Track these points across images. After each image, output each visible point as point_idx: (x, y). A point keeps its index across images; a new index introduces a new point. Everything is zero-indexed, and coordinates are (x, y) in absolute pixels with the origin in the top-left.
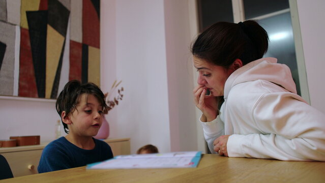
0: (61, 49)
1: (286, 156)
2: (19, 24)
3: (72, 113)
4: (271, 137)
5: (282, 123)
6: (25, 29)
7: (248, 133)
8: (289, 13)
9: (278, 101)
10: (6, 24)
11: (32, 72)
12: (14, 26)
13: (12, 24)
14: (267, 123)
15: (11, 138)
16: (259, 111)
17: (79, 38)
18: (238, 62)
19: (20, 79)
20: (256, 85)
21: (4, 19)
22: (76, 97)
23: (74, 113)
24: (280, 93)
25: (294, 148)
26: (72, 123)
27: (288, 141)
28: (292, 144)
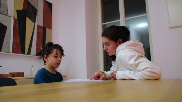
0: (33, 29)
1: (138, 78)
2: (13, 16)
3: (49, 57)
4: (133, 71)
5: (137, 65)
6: (16, 19)
7: (124, 70)
8: (146, 16)
9: (136, 57)
10: (7, 16)
11: (19, 41)
12: (11, 18)
13: (10, 17)
14: (132, 65)
15: (10, 73)
16: (129, 60)
17: (41, 24)
18: (120, 40)
19: (13, 44)
20: (128, 51)
21: (6, 14)
22: (51, 50)
23: (50, 57)
24: (137, 54)
25: (141, 75)
26: (48, 61)
27: (139, 72)
28: (140, 73)
